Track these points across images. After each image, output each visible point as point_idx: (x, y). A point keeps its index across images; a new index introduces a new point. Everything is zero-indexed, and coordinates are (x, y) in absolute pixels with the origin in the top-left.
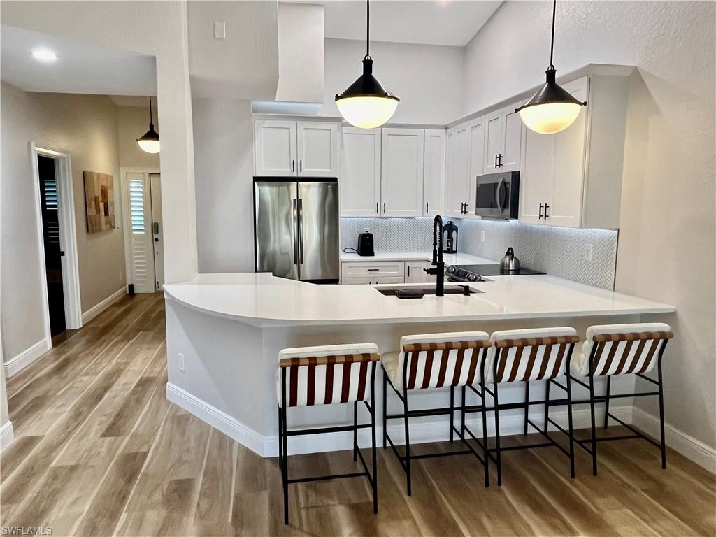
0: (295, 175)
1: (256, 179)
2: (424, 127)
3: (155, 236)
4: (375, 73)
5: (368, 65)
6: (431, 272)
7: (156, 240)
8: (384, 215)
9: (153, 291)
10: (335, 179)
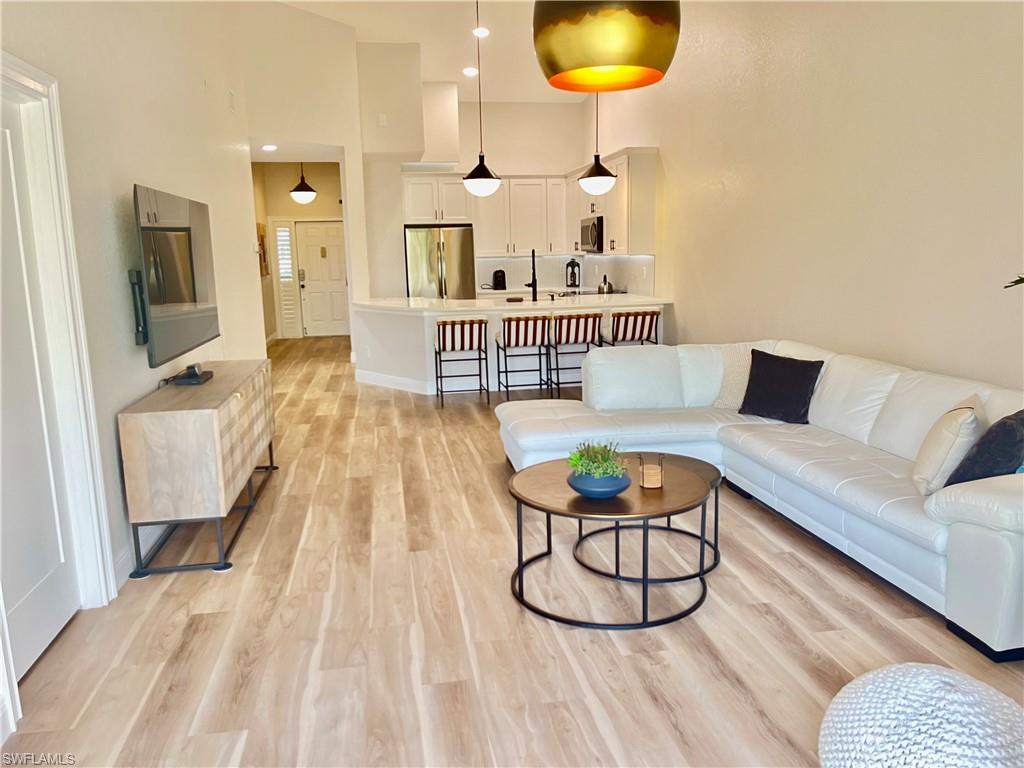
0: (437, 222)
1: (406, 226)
2: (547, 177)
3: (302, 283)
4: (486, 163)
5: (482, 158)
6: (529, 285)
7: (303, 286)
8: (513, 254)
9: (301, 337)
10: (471, 225)
